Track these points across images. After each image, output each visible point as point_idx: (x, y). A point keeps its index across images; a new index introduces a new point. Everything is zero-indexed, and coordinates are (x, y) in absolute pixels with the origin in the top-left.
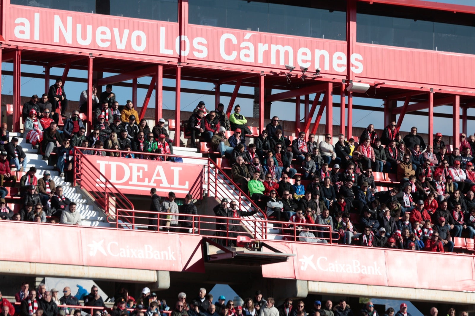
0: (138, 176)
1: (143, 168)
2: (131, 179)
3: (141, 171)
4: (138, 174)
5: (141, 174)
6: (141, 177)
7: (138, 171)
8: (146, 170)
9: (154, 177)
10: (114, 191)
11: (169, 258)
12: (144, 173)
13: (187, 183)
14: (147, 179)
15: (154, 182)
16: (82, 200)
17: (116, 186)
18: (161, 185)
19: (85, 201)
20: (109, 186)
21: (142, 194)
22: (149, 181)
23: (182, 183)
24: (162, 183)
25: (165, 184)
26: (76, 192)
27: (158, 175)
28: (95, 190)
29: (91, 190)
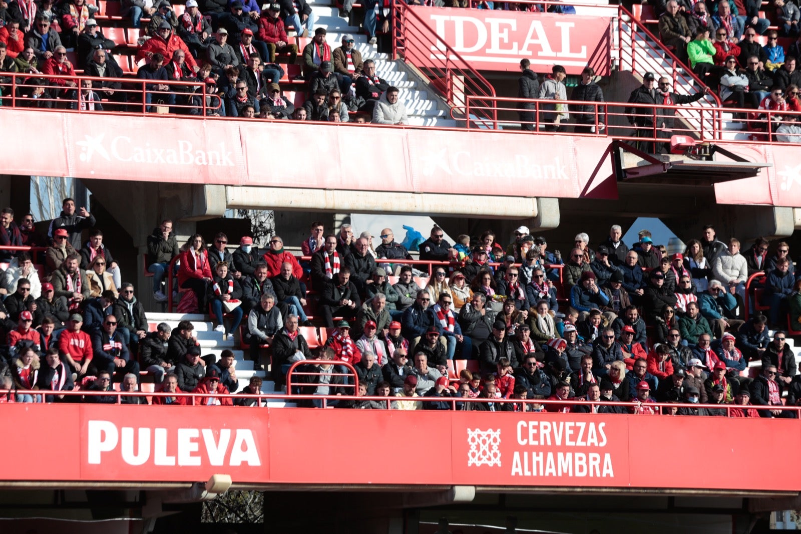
0: (501, 40)
1: (509, 26)
2: (488, 44)
3: (506, 30)
4: (501, 35)
5: (505, 36)
6: (506, 41)
7: (501, 31)
8: (514, 28)
9: (529, 41)
10: (462, 66)
11: (557, 176)
12: (510, 32)
13: (584, 48)
14: (515, 45)
15: (528, 49)
16: (407, 83)
17: (465, 58)
18: (540, 54)
19: (412, 84)
20: (453, 57)
21: (508, 70)
22: (520, 48)
23: (575, 48)
24: (541, 50)
25: (547, 51)
26: (398, 69)
27: (535, 36)
28: (429, 65)
29: (422, 66)
